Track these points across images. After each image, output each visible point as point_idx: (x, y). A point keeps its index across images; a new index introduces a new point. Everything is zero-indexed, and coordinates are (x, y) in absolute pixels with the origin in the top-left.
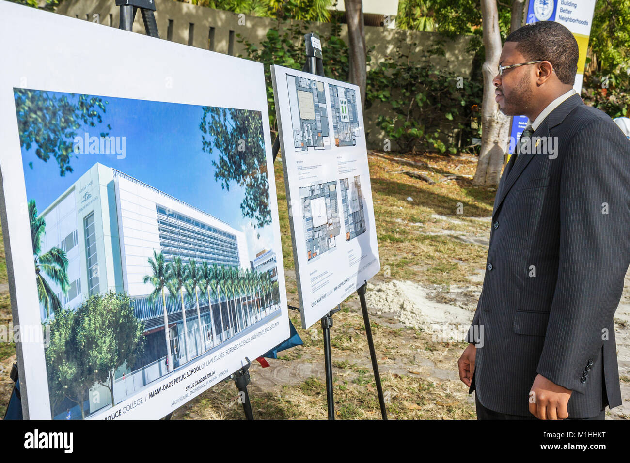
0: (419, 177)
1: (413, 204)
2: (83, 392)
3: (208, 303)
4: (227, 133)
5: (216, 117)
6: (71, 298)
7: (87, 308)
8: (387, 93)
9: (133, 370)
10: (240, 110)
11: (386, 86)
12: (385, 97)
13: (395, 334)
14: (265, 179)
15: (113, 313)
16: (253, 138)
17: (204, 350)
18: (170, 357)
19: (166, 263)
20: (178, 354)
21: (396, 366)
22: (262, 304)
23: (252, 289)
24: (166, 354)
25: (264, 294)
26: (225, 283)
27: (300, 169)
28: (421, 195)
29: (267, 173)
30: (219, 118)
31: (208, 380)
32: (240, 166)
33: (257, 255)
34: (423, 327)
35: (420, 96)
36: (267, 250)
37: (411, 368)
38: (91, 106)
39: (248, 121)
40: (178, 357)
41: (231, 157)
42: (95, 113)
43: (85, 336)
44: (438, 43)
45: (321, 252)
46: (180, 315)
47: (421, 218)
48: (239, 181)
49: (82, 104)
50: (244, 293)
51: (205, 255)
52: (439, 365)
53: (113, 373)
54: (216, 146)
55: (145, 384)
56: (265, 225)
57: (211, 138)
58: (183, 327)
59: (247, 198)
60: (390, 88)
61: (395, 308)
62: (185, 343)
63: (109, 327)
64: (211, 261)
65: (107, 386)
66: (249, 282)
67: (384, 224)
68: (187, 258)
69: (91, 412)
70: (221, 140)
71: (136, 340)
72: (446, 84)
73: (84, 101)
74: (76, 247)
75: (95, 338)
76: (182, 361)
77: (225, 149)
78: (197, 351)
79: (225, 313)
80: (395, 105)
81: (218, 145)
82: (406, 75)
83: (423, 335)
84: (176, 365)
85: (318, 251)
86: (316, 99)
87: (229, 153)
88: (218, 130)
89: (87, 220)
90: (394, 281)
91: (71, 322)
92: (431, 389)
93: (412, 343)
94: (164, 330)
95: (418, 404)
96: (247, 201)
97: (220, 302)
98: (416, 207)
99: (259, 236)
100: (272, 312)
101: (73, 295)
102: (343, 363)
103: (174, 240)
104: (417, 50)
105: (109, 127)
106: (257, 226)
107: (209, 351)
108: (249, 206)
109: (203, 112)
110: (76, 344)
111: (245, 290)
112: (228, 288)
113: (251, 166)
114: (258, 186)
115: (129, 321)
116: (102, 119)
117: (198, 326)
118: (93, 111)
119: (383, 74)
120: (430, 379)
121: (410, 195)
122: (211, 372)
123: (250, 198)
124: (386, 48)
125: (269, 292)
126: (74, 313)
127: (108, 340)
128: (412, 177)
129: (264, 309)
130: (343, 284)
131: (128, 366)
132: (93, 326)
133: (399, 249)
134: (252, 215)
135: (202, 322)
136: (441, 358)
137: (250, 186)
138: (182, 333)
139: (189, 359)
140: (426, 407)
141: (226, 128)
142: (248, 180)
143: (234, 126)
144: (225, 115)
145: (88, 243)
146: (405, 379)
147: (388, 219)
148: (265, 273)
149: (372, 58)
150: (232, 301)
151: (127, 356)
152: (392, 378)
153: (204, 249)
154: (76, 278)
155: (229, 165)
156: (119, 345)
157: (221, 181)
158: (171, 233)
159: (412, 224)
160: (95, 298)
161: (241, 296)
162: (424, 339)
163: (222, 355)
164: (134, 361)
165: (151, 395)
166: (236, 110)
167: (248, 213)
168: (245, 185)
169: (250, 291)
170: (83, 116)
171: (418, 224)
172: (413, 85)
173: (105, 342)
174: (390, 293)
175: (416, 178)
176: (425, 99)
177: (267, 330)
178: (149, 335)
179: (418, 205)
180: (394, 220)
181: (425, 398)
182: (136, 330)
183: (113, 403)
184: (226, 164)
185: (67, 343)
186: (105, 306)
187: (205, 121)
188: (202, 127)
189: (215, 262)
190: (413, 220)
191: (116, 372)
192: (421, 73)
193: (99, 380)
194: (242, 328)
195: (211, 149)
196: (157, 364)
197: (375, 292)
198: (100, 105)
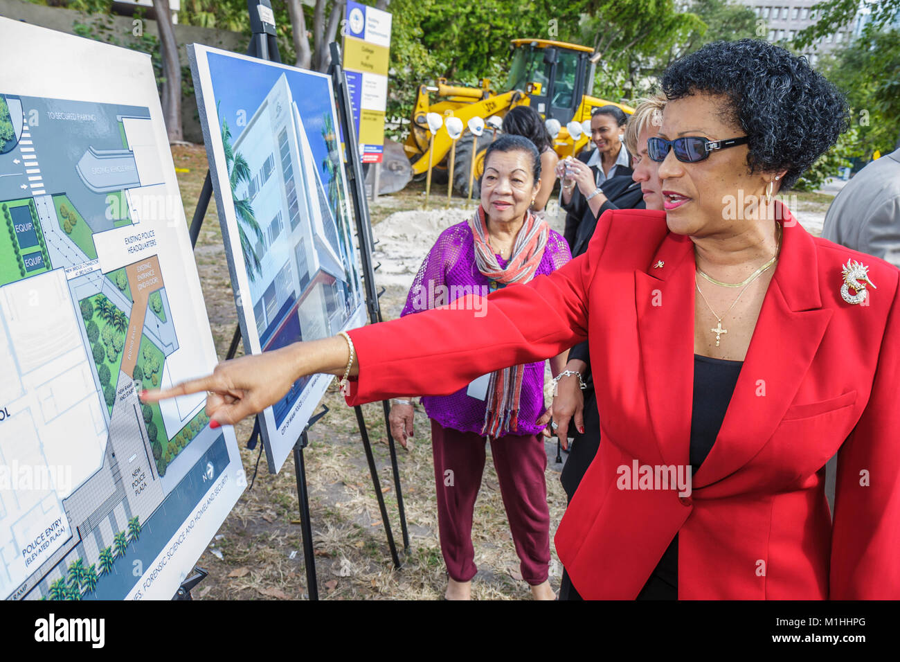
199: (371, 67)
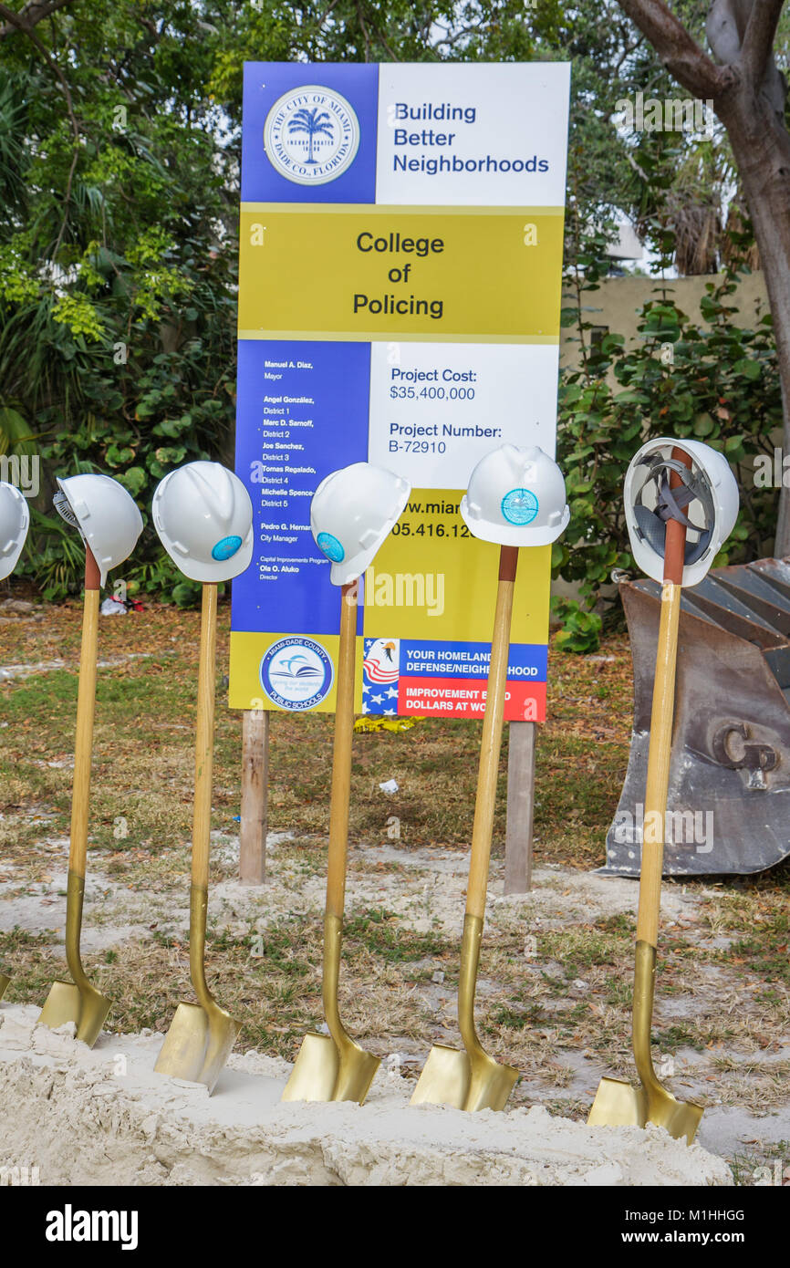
199: (436, 309)
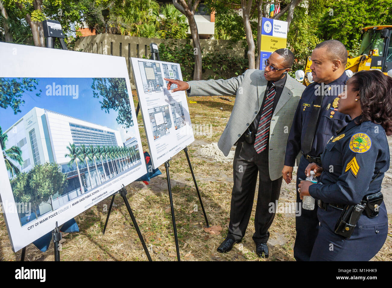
0: (226, 99)
1: (223, 110)
2: (36, 207)
3: (101, 163)
4: (107, 88)
5: (100, 82)
6: (25, 168)
7: (34, 171)
8: (211, 66)
9: (62, 195)
10: (113, 78)
11: (210, 63)
12: (210, 67)
13: (212, 165)
14: (129, 107)
15: (49, 172)
16: (121, 89)
17: (100, 183)
18: (82, 188)
19: (77, 148)
20: (86, 186)
21: (212, 178)
22: (131, 160)
23: (125, 155)
24: (80, 186)
25: (131, 156)
26: (110, 153)
27: (148, 101)
28: (226, 106)
29: (130, 104)
30: (102, 83)
31: (104, 195)
32: (115, 102)
33: (127, 140)
34: (224, 161)
35: (224, 66)
36: (132, 137)
37: (218, 178)
38: (30, 82)
39: (118, 82)
40: (87, 187)
41: (109, 99)
42: (32, 85)
43: (34, 183)
44: (230, 44)
45: (161, 136)
46: (86, 169)
47: (226, 116)
48: (114, 109)
49: (25, 82)
50: (120, 157)
51: (98, 142)
52: (229, 176)
53: (51, 197)
54: (101, 94)
55: (69, 200)
56: (130, 127)
57: (98, 91)
58: (88, 174)
59: (119, 116)
60: (212, 63)
61: (213, 154)
62: (90, 181)
63: (47, 178)
64: (102, 145)
65: (49, 203)
66: (123, 152)
67: (210, 120)
68: (88, 145)
69: (41, 214)
70: (104, 92)
71: (63, 182)
72: (234, 61)
73: (26, 80)
74: (26, 145)
75: (40, 183)
76: (89, 189)
77: (106, 96)
78: (97, 184)
79: (111, 166)
80: (214, 70)
81: (102, 94)
82: (218, 58)
83: (224, 164)
84: (86, 191)
85: (160, 136)
86: (155, 71)
87: (108, 97)
88: (102, 88)
89: (31, 133)
90: (213, 143)
91: (26, 178)
92: (225, 186)
93: (219, 168)
94: (78, 177)
95: (219, 193)
96: (120, 117)
97: (107, 162)
98: (224, 111)
99: (127, 132)
100: (136, 163)
101: (26, 166)
102: (190, 179)
103: (80, 137)
104: (222, 47)
105: (41, 91)
106: (126, 128)
107: (103, 183)
108: (121, 119)
109: (93, 80)
110: (30, 187)
111: (121, 155)
112: (112, 156)
113: (120, 102)
114: (125, 110)
115: (58, 174)
116: (36, 88)
117: (96, 173)
118: (31, 85)
119: (209, 58)
120: (225, 182)
121: (222, 107)
122: (105, 192)
123: (121, 116)
124: (209, 48)
125: (134, 155)
126: (27, 173)
127: (47, 184)
128: (223, 99)
129: (132, 163)
130: (174, 148)
131: (59, 194)
132: (38, 178)
133: (216, 129)
134: (123, 123)
135: (98, 171)
136: (230, 173)
137: (121, 111)
138: (88, 177)
139: (93, 187)
140: (222, 194)
141: (106, 86)
142: (120, 108)
143: (111, 85)
144: (105, 81)
145: (32, 143)
146: (215, 183)
147: (212, 117)
148: (132, 147)
149: (204, 52)
150: (115, 161)
151: (58, 189)
152: (209, 183)
153: (97, 140)
154: (27, 158)
155: (109, 102)
156: (53, 185)
157: (105, 109)
158: (79, 134)
159: (222, 119)
160: (39, 166)
161: (119, 158)
162: (224, 166)
163: (110, 184)
164: (62, 191)
165: (73, 205)
166: (111, 78)
167: (120, 122)
168: (118, 111)
169: (124, 156)
170: (25, 87)
171: (225, 119)
172: (221, 62)
173: (45, 185)
174: (211, 148)
175: (224, 99)
176: (226, 67)
177: (134, 171)
178: (70, 179)
179: (225, 111)
180: (215, 117)
181: (222, 190)
182: (62, 178)
183: (53, 210)
184: (107, 102)
185: (24, 187)
186: (44, 169)
187: (94, 84)
188: (93, 87)
189: (103, 145)
190: (222, 117)
191: (53, 197)
192: (224, 57)
193: (44, 201)
194: (121, 172)
195: (98, 96)
196: (76, 191)
197: (205, 148)
198: (35, 82)
